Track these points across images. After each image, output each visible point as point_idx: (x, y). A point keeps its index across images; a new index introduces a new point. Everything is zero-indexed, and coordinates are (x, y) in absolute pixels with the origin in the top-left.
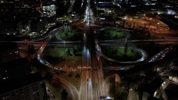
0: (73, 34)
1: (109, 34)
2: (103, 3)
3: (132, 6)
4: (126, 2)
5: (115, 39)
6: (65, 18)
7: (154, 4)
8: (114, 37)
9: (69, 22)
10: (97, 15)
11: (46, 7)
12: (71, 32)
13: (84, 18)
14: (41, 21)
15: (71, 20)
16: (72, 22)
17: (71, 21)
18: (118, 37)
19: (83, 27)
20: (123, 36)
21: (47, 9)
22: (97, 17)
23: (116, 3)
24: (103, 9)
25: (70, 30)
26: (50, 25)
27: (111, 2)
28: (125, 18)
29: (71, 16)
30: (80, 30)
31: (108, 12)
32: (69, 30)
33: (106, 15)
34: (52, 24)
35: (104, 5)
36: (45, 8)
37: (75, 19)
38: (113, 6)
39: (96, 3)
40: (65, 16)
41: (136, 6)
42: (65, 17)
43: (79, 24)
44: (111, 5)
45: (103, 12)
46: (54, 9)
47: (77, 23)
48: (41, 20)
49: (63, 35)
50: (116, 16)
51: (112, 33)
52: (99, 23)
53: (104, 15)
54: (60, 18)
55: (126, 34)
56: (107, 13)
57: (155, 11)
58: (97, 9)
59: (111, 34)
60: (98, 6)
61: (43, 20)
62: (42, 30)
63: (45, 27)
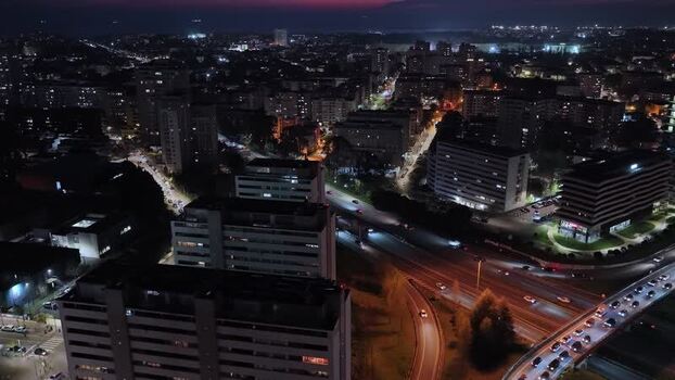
14: (635, 174)
48: (634, 167)
61: (647, 169)
62: (628, 222)
63: (652, 208)
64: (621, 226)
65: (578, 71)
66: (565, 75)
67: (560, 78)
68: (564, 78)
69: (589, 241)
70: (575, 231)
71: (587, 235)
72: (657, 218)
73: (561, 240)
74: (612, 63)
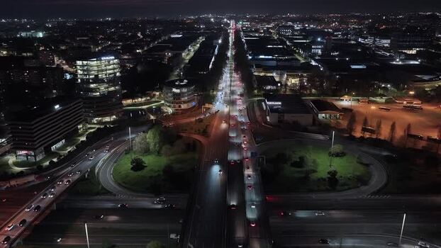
0: (163, 161)
1: (300, 163)
2: (270, 57)
3: (353, 67)
4: (335, 56)
5: (327, 191)
6: (153, 100)
7: (417, 63)
8: (324, 180)
9: (164, 112)
10: (256, 91)
11: (85, 62)
12: (159, 153)
13: (211, 99)
14: (60, 111)
15: (169, 106)
16: (173, 114)
17: (170, 111)
18: (341, 182)
19: (205, 133)
20: (358, 174)
21: (87, 70)
22: (256, 96)
23: (305, 58)
24: (271, 75)
25: (155, 145)
26: (99, 123)
27: (293, 55)
28: (346, 102)
29: (170, 95)
30: (192, 146)
31: (289, 84)
32: (152, 147)
33: (282, 93)
34: (107, 119)
35: (274, 63)
36: (83, 66)
37: (185, 102)
38: (299, 65)
39: (250, 57)
40: (158, 93)
41: (365, 67)
42: (154, 95)
43: (193, 119)
44: (294, 64)
45: (272, 81)
46: (114, 69)
47: (189, 117)
48: (57, 107)
49: (126, 164)
50: (314, 95)
51: (314, 162)
52: (260, 119)
53: (277, 90)
54: (140, 99)
55: (367, 165)
56: (286, 85)
57: (431, 80)
58: (256, 74)
59: (310, 166)
60: (258, 66)
61: (66, 107)
62: (64, 141)
63: (78, 129)
64: (59, 145)
65: (41, 48)
66: (32, 52)
67: (28, 54)
68: (31, 54)
69: (38, 160)
70: (27, 155)
71: (35, 156)
72: (81, 135)
73: (16, 164)
74: (64, 43)
